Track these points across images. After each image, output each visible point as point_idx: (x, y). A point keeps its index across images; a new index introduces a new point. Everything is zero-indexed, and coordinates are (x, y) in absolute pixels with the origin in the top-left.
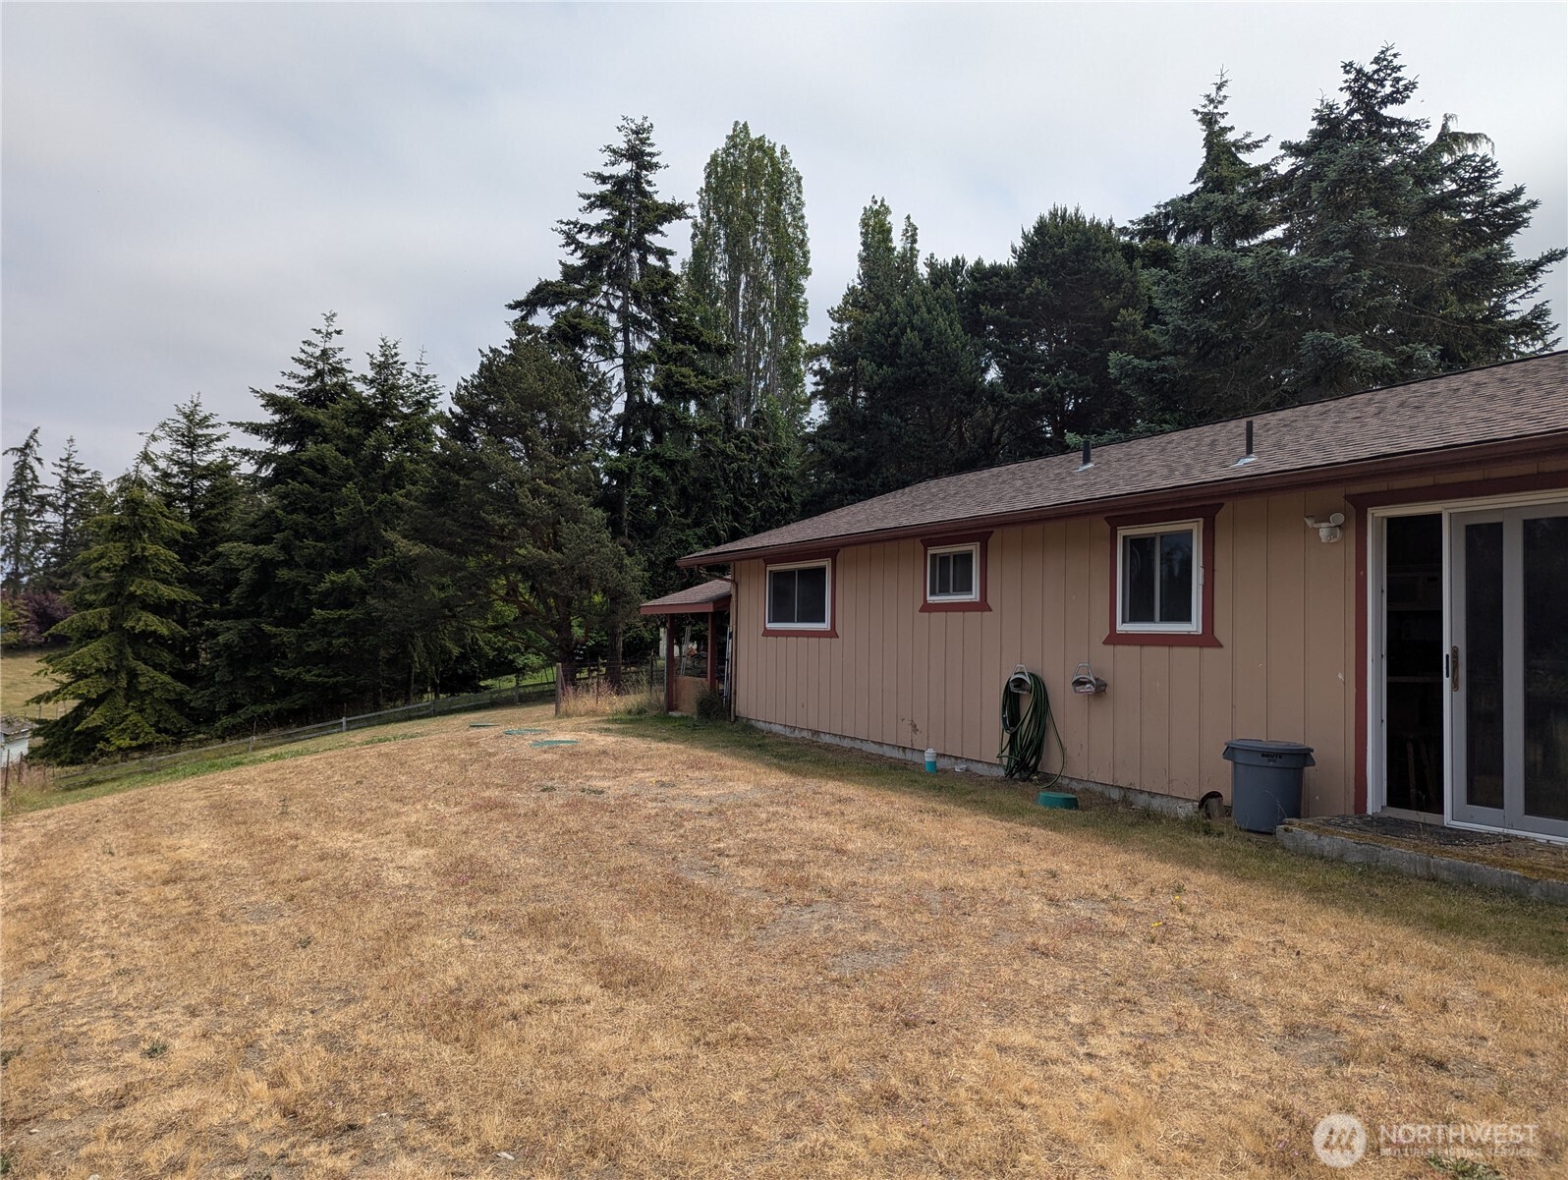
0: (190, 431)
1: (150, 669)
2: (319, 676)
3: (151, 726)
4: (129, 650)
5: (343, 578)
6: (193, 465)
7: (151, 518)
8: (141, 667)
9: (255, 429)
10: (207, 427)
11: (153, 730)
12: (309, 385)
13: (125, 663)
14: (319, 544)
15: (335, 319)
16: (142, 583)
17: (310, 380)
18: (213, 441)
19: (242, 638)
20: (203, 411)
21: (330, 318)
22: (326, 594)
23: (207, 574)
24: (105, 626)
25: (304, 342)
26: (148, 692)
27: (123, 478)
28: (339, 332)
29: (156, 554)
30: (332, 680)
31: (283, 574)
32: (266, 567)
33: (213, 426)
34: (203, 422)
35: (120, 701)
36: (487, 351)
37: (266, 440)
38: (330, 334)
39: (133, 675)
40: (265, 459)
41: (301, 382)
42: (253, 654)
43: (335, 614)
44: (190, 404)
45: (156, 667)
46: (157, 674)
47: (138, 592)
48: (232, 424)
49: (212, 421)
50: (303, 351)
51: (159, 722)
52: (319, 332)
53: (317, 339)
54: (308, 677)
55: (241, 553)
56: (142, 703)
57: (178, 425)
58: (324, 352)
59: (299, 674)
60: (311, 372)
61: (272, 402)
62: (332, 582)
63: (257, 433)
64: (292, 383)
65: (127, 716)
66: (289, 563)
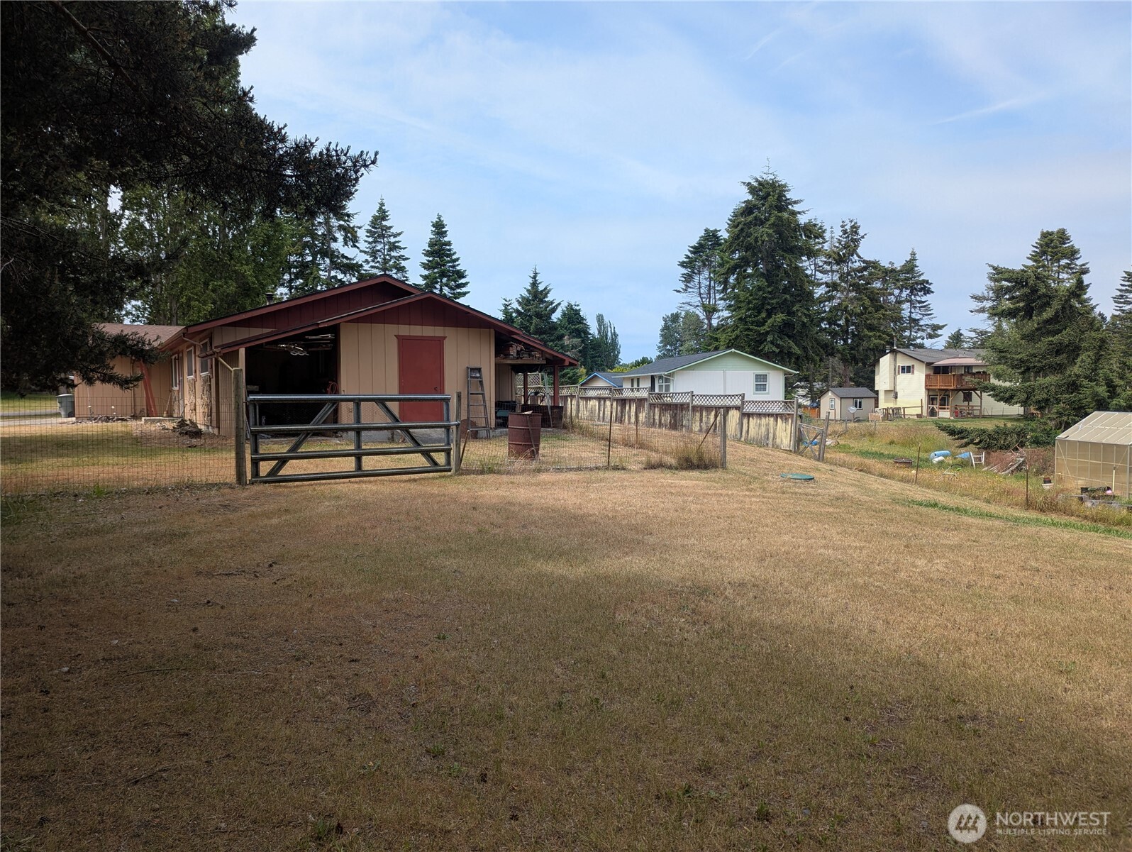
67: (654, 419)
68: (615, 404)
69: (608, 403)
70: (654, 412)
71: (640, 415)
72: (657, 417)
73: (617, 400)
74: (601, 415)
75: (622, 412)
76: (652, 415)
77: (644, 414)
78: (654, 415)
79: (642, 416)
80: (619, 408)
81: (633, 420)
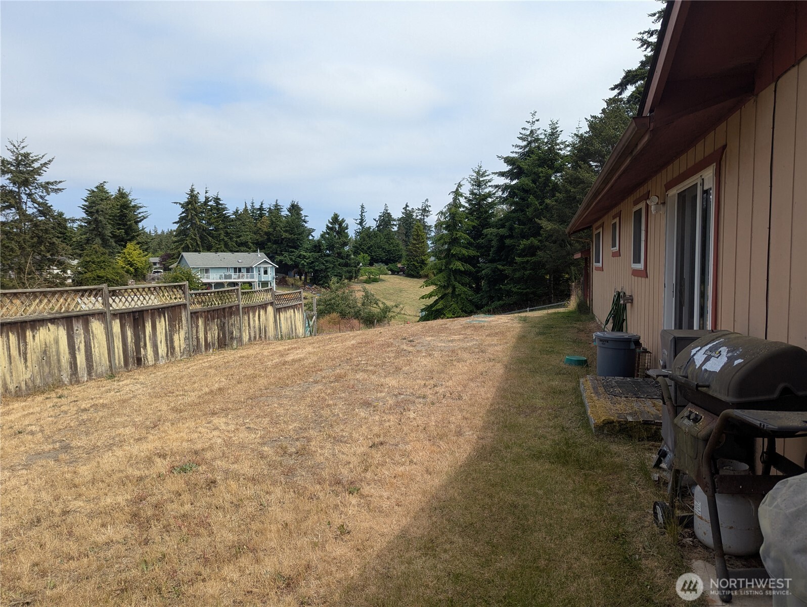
0: (477, 180)
1: (460, 285)
2: (519, 289)
3: (460, 309)
4: (453, 277)
5: (529, 242)
6: (480, 194)
7: (459, 221)
8: (457, 284)
9: (502, 174)
10: (485, 176)
11: (460, 311)
12: (524, 149)
13: (451, 283)
14: (521, 227)
15: (536, 114)
16: (456, 249)
17: (525, 147)
18: (487, 182)
19: (493, 271)
20: (483, 169)
21: (534, 114)
22: (523, 250)
23: (482, 243)
24: (443, 268)
25: (522, 129)
26: (459, 295)
27: (449, 204)
28: (538, 120)
29: (461, 236)
30: (525, 291)
31: (508, 242)
32: (502, 238)
33: (488, 175)
34: (483, 175)
35: (450, 299)
36: (589, 118)
37: (507, 179)
38: (534, 122)
39: (454, 288)
40: (505, 188)
41: (520, 149)
42: (497, 278)
43: (525, 259)
44: (478, 167)
45: (462, 284)
46: (462, 287)
47: (454, 253)
48: (493, 173)
49: (487, 174)
50: (521, 134)
51: (463, 307)
52: (529, 122)
53: (528, 126)
54: (514, 290)
55: (491, 233)
56: (457, 300)
57: (473, 177)
58: (532, 132)
59: (511, 288)
60: (525, 143)
61: (508, 161)
62: (525, 245)
63: (503, 176)
64: (517, 150)
65: (452, 305)
66: (511, 236)
67: (198, 338)
68: (116, 326)
69: (97, 327)
70: (197, 327)
71: (176, 337)
72: (201, 335)
73: (122, 315)
74: (81, 358)
75: (138, 339)
76: (195, 331)
77: (182, 333)
78: (197, 332)
79: (179, 340)
80: (129, 333)
81: (162, 349)
